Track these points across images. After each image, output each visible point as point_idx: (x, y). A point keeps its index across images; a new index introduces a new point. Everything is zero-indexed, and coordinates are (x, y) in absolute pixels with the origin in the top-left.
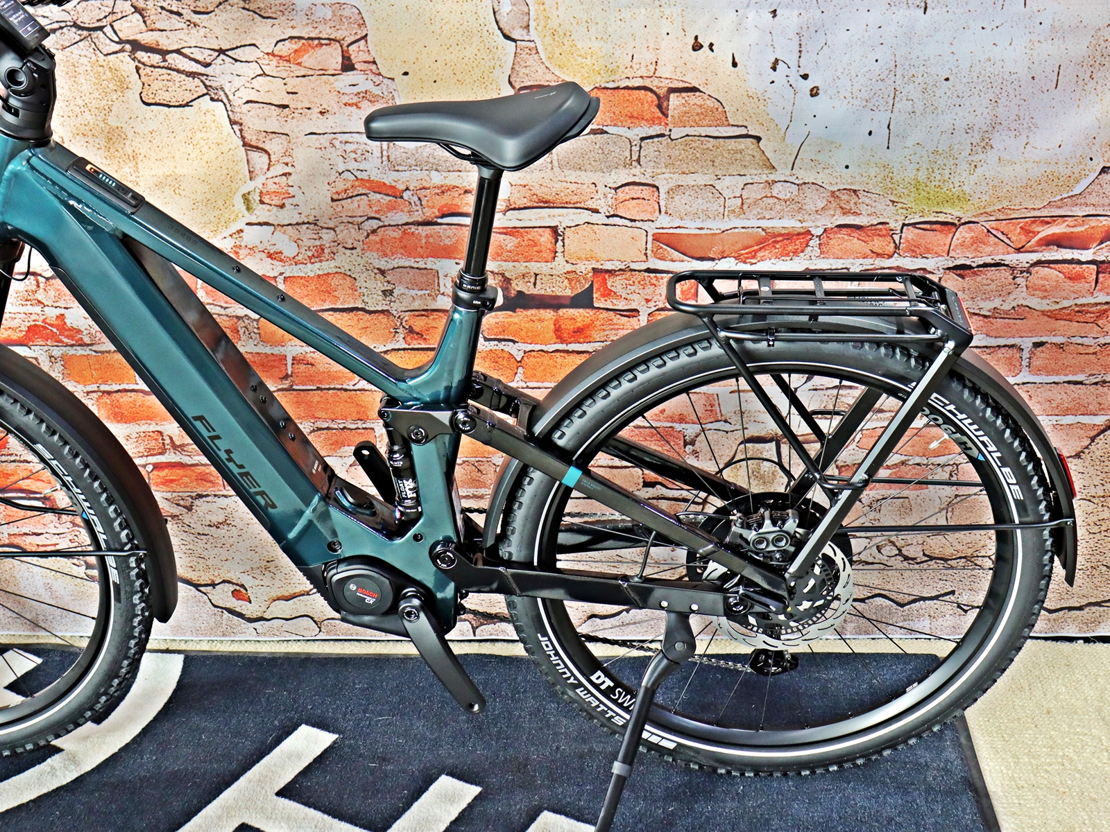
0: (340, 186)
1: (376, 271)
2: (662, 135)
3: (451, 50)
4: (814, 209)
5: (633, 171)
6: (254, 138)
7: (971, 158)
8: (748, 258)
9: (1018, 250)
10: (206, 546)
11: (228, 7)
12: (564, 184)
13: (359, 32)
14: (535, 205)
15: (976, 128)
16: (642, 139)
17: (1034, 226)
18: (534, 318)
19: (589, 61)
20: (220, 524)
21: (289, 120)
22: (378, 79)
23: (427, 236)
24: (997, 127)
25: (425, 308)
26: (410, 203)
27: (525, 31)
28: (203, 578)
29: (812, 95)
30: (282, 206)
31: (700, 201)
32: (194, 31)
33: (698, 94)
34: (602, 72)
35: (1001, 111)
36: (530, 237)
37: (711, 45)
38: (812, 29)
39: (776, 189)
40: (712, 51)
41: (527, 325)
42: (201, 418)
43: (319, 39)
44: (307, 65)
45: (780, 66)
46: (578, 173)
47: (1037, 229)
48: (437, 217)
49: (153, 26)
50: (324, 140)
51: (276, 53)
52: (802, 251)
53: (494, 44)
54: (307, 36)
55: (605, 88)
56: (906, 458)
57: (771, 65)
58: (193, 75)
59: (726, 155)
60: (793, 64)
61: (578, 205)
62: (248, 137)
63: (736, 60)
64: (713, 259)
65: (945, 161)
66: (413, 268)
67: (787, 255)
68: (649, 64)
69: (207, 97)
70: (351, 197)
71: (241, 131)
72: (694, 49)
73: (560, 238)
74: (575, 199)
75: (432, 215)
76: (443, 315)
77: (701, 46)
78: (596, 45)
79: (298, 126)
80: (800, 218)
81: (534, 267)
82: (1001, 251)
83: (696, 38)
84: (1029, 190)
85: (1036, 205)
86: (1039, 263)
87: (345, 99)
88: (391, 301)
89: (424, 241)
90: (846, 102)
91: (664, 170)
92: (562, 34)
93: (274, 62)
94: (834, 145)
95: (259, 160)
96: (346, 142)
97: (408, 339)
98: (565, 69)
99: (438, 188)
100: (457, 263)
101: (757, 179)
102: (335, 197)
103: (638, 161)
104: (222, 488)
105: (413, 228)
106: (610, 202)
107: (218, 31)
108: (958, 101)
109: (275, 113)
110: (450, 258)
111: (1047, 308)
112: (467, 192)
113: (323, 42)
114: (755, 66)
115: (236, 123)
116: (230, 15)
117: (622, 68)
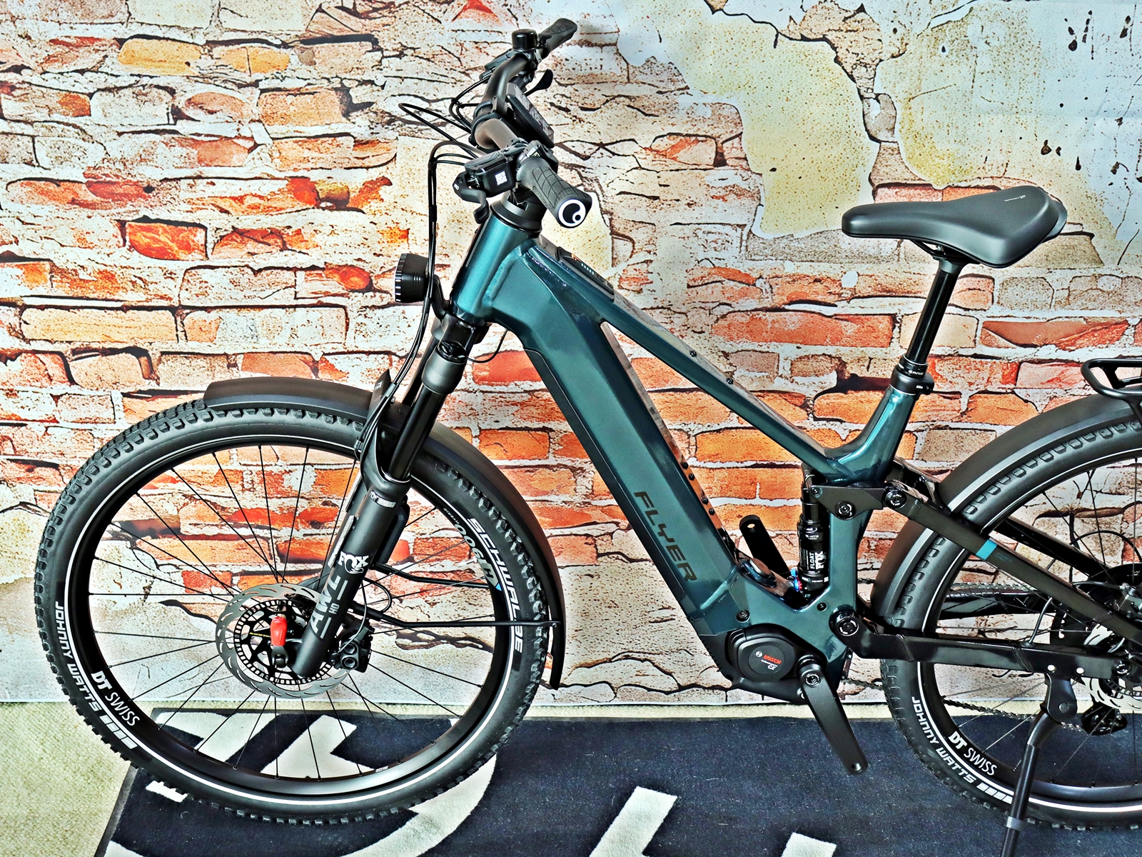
0: (698, 274)
1: (720, 354)
3: (819, 148)
4: (1134, 301)
6: (622, 227)
8: (1068, 345)
11: (615, 105)
12: (908, 274)
13: (735, 130)
14: (879, 293)
18: (863, 400)
19: (945, 162)
21: (657, 210)
22: (746, 174)
23: (773, 322)
25: (762, 389)
26: (762, 290)
27: (891, 133)
30: (640, 291)
31: (1031, 292)
32: (578, 126)
34: (956, 172)
36: (869, 323)
37: (1059, 149)
39: (1101, 283)
40: (1059, 154)
41: (856, 406)
42: (642, 495)
43: (697, 135)
44: (682, 160)
45: (1121, 170)
46: (922, 264)
48: (785, 304)
50: (688, 231)
51: (653, 148)
52: (1118, 340)
53: (859, 144)
54: (685, 133)
55: (957, 187)
57: (1111, 168)
58: (571, 167)
59: (1060, 250)
60: (1132, 168)
61: (919, 295)
62: (616, 225)
63: (1080, 163)
64: (1035, 346)
66: (756, 351)
67: (1104, 343)
68: (1000, 166)
70: (706, 284)
71: (611, 220)
72: (1043, 153)
73: (898, 325)
74: (916, 289)
75: (781, 302)
76: (778, 396)
77: (1050, 150)
78: (953, 147)
79: (663, 217)
80: (1119, 309)
81: (870, 351)
83: (1046, 142)
87: (713, 192)
89: (769, 326)
92: (923, 136)
93: (651, 157)
95: (623, 247)
96: (709, 233)
98: (923, 168)
99: (790, 276)
100: (798, 348)
101: (1085, 273)
102: (691, 284)
105: (761, 314)
107: (602, 126)
109: (645, 204)
110: (792, 342)
112: (816, 281)
113: (700, 139)
114: (1098, 167)
115: (607, 212)
116: (615, 112)
117: (975, 169)
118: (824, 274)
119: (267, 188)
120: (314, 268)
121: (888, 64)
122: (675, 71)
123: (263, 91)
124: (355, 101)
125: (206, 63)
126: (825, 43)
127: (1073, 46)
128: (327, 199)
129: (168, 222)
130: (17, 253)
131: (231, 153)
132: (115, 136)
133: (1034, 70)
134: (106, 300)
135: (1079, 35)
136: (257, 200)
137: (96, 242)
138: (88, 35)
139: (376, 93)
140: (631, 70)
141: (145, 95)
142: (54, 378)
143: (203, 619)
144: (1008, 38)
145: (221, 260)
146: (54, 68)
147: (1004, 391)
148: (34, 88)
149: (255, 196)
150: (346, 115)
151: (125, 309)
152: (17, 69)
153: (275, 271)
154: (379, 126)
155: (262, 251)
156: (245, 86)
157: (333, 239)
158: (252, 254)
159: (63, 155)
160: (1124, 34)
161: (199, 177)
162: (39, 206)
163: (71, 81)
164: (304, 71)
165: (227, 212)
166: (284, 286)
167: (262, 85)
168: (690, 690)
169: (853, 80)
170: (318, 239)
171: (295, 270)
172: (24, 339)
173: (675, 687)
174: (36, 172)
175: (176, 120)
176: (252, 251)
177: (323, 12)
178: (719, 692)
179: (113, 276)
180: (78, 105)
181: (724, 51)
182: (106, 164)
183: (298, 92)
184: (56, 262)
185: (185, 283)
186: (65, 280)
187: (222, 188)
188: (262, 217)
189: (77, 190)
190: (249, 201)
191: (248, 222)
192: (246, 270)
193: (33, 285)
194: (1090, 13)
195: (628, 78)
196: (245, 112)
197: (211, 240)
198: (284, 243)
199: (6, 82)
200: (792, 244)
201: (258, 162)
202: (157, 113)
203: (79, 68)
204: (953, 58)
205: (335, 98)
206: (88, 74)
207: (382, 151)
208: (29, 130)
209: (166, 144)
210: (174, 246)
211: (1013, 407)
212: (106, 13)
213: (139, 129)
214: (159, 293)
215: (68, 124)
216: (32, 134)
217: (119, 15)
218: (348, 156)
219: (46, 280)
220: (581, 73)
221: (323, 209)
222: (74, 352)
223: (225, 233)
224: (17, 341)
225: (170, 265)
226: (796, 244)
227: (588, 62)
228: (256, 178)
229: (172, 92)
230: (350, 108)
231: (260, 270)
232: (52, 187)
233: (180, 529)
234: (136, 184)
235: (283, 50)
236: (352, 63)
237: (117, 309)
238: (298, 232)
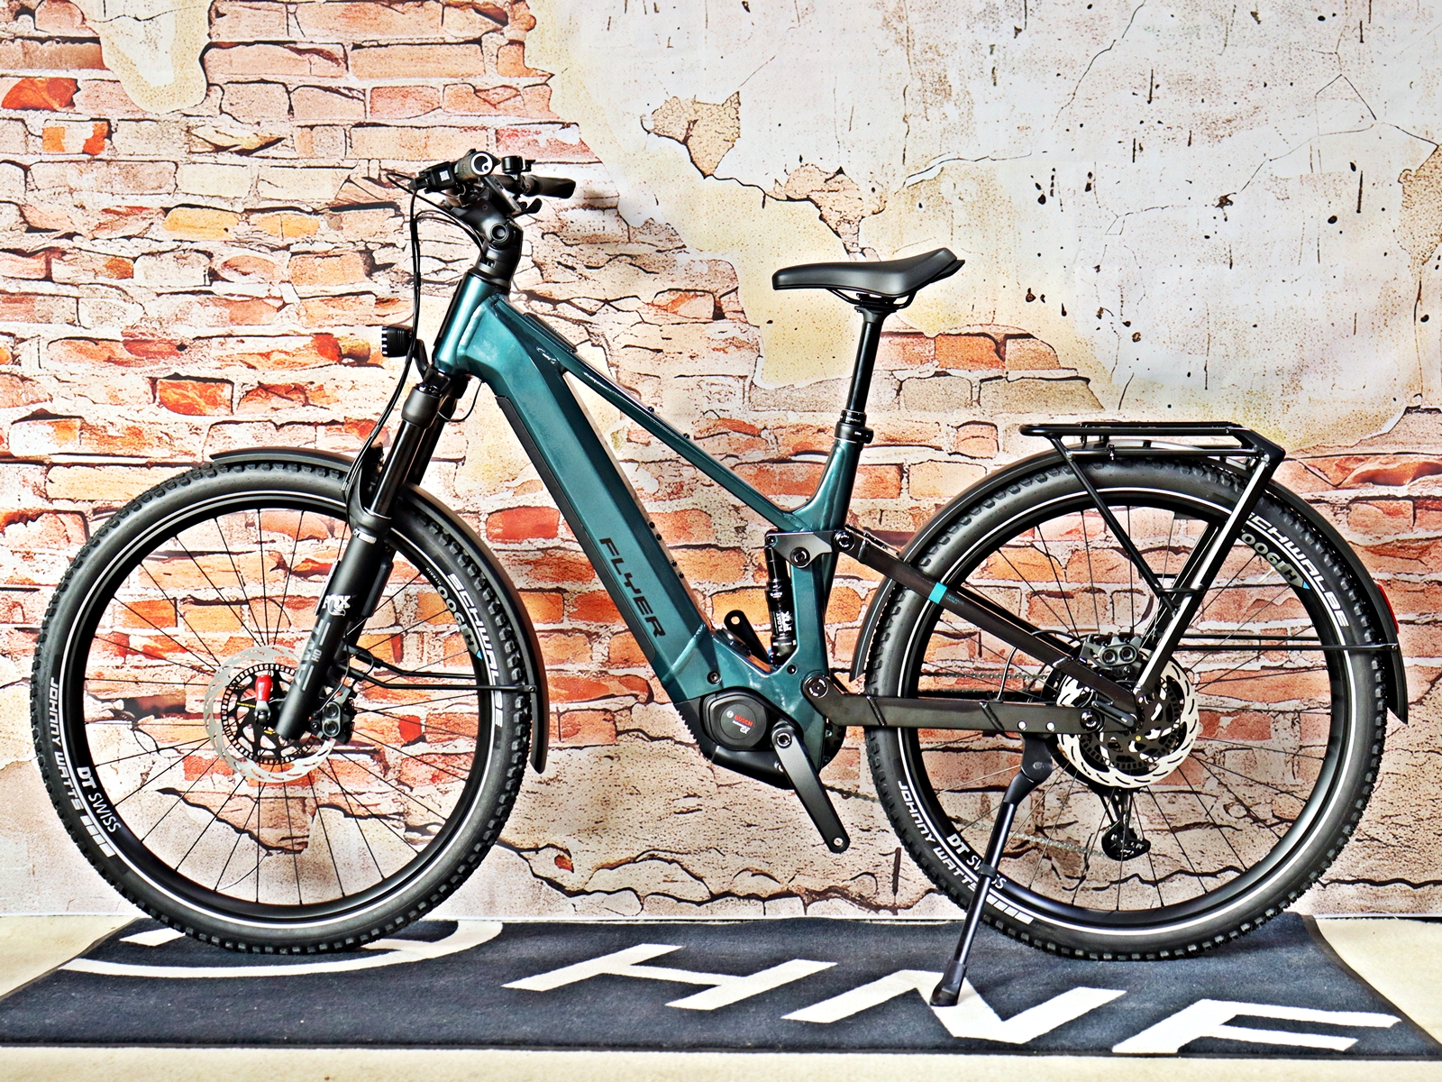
0: (704, 425)
1: (731, 508)
2: (1000, 377)
5: (974, 411)
6: (629, 379)
7: (1283, 398)
9: (1336, 487)
10: (534, 805)
11: (617, 263)
12: (910, 423)
13: (731, 285)
14: (883, 443)
15: (1285, 370)
16: (982, 381)
17: (1348, 463)
19: (934, 311)
20: (551, 780)
21: (662, 363)
22: (745, 327)
23: (781, 473)
24: (1305, 370)
26: (767, 441)
28: (527, 841)
29: (1134, 341)
32: (584, 283)
33: (1031, 340)
34: (946, 320)
35: (1306, 354)
36: (877, 473)
37: (1043, 297)
38: (1132, 283)
40: (1044, 301)
43: (695, 290)
44: (682, 314)
45: (1105, 314)
46: (923, 413)
47: (1351, 466)
48: (791, 455)
49: (549, 279)
50: (692, 382)
51: (655, 303)
54: (684, 288)
55: (948, 335)
56: (1246, 703)
57: (1096, 314)
58: (579, 322)
59: (1058, 396)
60: (1117, 313)
61: (923, 443)
62: (623, 377)
63: (1066, 310)
65: (1260, 401)
68: (988, 313)
69: (589, 343)
70: (712, 436)
71: (617, 372)
72: (1028, 301)
73: (905, 475)
74: (920, 437)
75: (787, 453)
77: (1034, 298)
79: (668, 369)
81: (880, 503)
82: (1320, 487)
83: (1029, 290)
84: (1340, 428)
85: (1349, 444)
86: (1357, 500)
87: (714, 345)
88: (743, 538)
89: (778, 478)
90: (1165, 346)
91: (1002, 410)
93: (653, 312)
94: (1156, 386)
96: (712, 384)
97: (757, 576)
98: (913, 317)
99: (794, 427)
101: (1087, 418)
102: (698, 435)
103: (978, 402)
104: (557, 740)
105: (768, 466)
106: (953, 440)
107: (606, 284)
108: (1267, 346)
109: (650, 357)
110: (801, 494)
111: (1370, 544)
112: (820, 431)
113: (698, 293)
114: (1082, 314)
115: (613, 365)
116: (618, 270)
117: (964, 317)
118: (827, 424)
119: (291, 344)
120: (334, 422)
121: (870, 220)
122: (672, 232)
123: (293, 254)
124: (377, 262)
125: (243, 229)
126: (809, 202)
127: (1042, 200)
128: (349, 355)
129: (198, 379)
130: (51, 411)
131: (261, 312)
132: (155, 297)
133: (1008, 223)
134: (132, 456)
135: (1046, 191)
136: (283, 356)
137: (127, 399)
138: (138, 204)
139: (397, 255)
140: (631, 231)
141: (185, 258)
142: (72, 540)
143: (201, 810)
144: (980, 194)
145: (245, 415)
146: (103, 235)
147: (1023, 544)
148: (83, 253)
149: (281, 352)
150: (369, 274)
151: (149, 465)
152: (70, 236)
153: (297, 426)
154: (400, 285)
155: (285, 406)
156: (277, 250)
157: (353, 394)
158: (276, 409)
159: (104, 315)
160: (1088, 188)
161: (230, 336)
162: (76, 365)
163: (118, 246)
164: (332, 235)
165: (254, 368)
166: (305, 441)
167: (293, 249)
168: (723, 900)
169: (839, 235)
170: (339, 394)
171: (316, 424)
172: (47, 498)
173: (706, 896)
174: (77, 332)
175: (211, 281)
176: (275, 406)
177: (351, 182)
178: (756, 902)
179: (141, 432)
180: (122, 269)
181: (716, 212)
182: (144, 323)
183: (326, 255)
184: (87, 419)
185: (210, 438)
186: (94, 436)
187: (252, 345)
188: (287, 372)
189: (114, 349)
190: (275, 357)
191: (273, 377)
192: (269, 424)
193: (63, 442)
194: (1054, 170)
195: (629, 238)
196: (276, 274)
197: (237, 395)
198: (307, 398)
199: (58, 248)
200: (793, 394)
201: (286, 320)
202: (194, 275)
203: (126, 234)
204: (931, 213)
205: (359, 259)
206: (133, 240)
207: (402, 309)
208: (74, 292)
209: (201, 304)
210: (201, 401)
211: (1034, 562)
212: (155, 185)
213: (177, 290)
214: (184, 449)
215: (111, 286)
216: (76, 295)
217: (167, 187)
218: (370, 313)
219: (75, 438)
220: (585, 234)
221: (345, 365)
222: (95, 511)
223: (251, 388)
224: (40, 500)
225: (196, 420)
226: (797, 394)
227: (592, 224)
228: (283, 335)
229: (210, 255)
230: (373, 268)
231: (282, 425)
232: (91, 345)
233: (184, 706)
234: (169, 342)
235: (313, 217)
236: (376, 227)
237: (142, 466)
238: (321, 388)
